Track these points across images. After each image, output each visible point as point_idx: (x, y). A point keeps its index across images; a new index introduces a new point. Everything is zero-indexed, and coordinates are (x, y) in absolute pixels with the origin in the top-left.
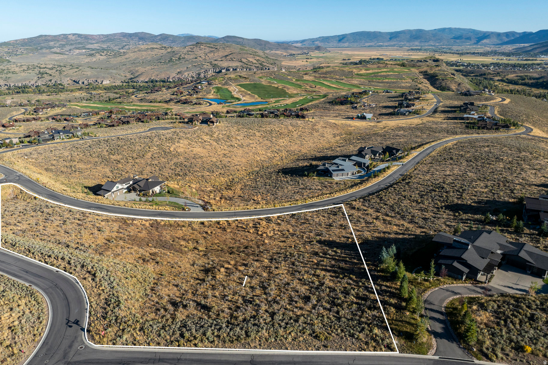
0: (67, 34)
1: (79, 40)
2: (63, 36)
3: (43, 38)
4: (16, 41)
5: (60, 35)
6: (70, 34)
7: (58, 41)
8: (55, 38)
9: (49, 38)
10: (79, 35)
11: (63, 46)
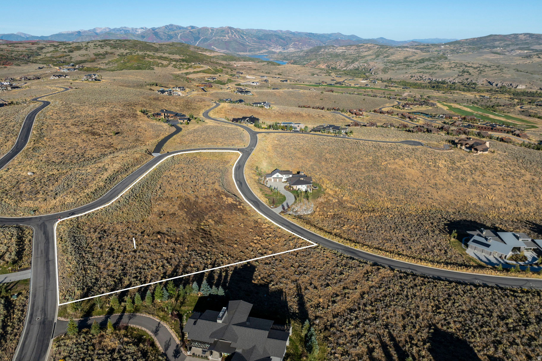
0: (518, 34)
1: (528, 40)
2: (513, 36)
3: (492, 38)
4: (467, 40)
5: (510, 35)
6: (521, 34)
7: (505, 40)
8: (503, 38)
9: (498, 38)
10: (531, 35)
11: (508, 45)
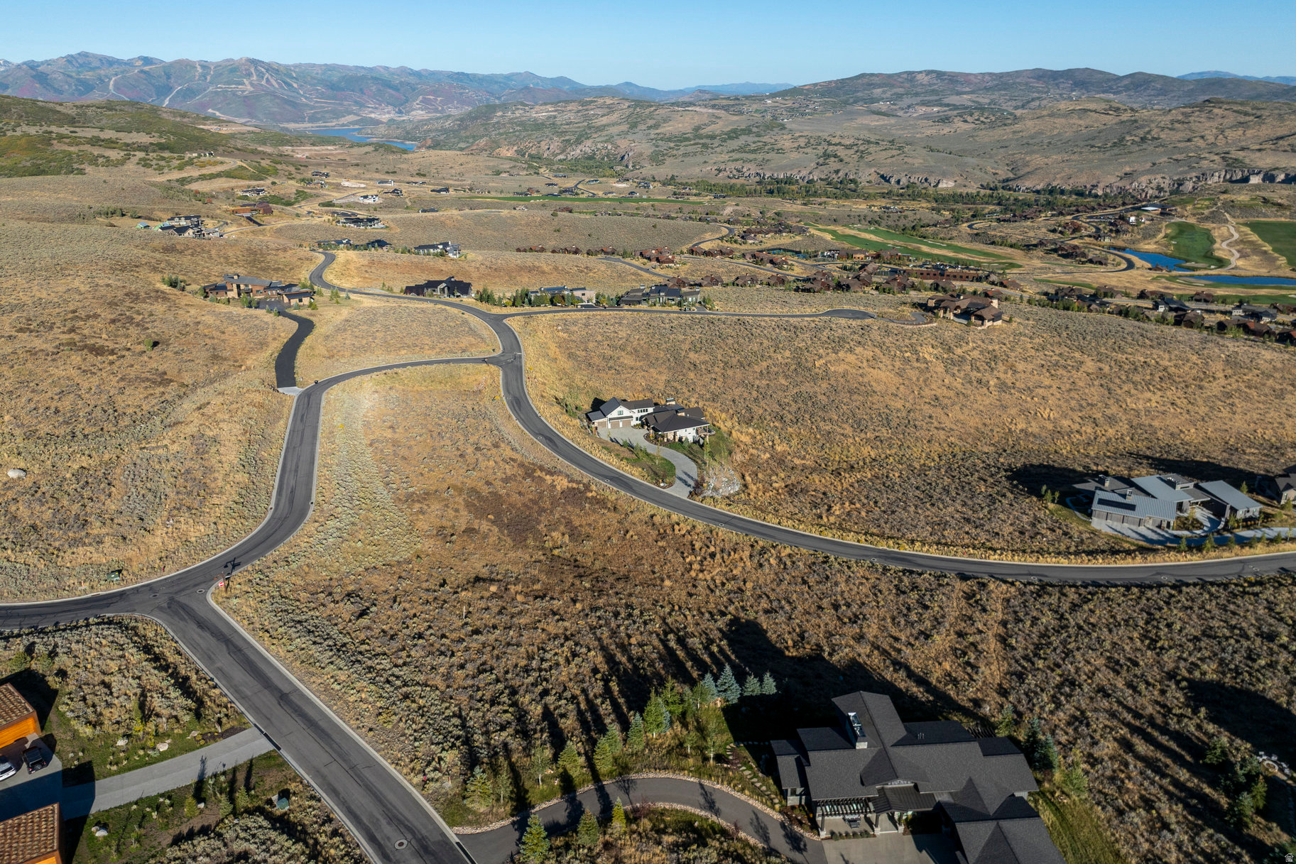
0: (914, 72)
1: (935, 84)
2: (905, 76)
3: (865, 81)
4: (815, 85)
5: (899, 75)
6: (921, 72)
7: (892, 86)
8: (888, 81)
9: (876, 80)
10: (940, 75)
11: (899, 96)
